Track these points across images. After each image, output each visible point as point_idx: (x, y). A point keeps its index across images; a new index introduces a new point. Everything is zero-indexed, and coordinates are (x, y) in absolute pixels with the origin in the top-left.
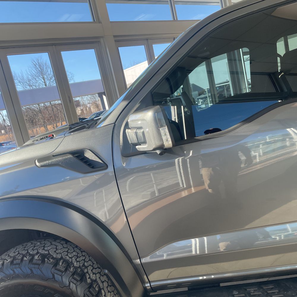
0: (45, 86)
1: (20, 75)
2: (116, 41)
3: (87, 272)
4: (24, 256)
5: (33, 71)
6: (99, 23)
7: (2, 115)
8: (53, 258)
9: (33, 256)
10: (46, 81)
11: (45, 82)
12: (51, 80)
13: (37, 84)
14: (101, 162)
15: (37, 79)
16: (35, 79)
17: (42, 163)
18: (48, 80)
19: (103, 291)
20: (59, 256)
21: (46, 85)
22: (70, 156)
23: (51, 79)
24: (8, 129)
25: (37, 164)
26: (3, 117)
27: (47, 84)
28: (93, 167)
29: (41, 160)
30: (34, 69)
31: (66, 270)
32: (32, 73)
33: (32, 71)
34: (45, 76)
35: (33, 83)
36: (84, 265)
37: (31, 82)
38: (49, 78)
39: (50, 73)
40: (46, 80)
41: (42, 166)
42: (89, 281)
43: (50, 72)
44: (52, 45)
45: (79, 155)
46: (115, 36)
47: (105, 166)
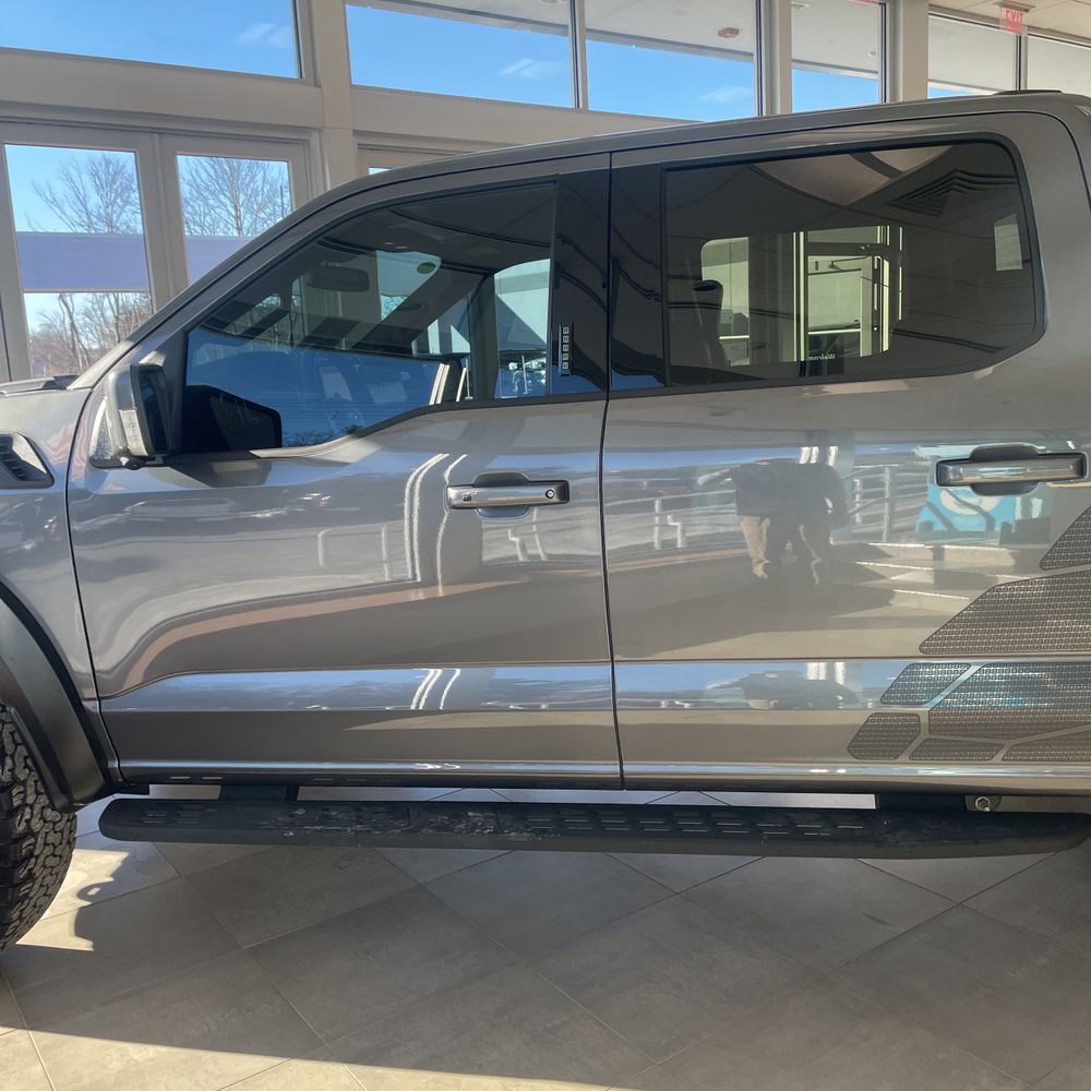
0: (236, 234)
2: (361, 147)
5: (200, 169)
6: (316, 86)
7: (68, 309)
10: (243, 214)
11: (238, 218)
12: (262, 215)
13: (208, 219)
14: (44, 471)
15: (211, 202)
16: (205, 199)
18: (249, 210)
21: (239, 229)
23: (261, 209)
24: (83, 361)
26: (71, 317)
27: (246, 224)
28: (23, 479)
32: (196, 177)
33: (196, 170)
34: (242, 198)
35: (195, 213)
37: (189, 209)
38: (255, 206)
39: (260, 188)
40: (242, 209)
43: (260, 183)
44: (153, 131)
45: (3, 447)
46: (356, 133)
47: (48, 479)
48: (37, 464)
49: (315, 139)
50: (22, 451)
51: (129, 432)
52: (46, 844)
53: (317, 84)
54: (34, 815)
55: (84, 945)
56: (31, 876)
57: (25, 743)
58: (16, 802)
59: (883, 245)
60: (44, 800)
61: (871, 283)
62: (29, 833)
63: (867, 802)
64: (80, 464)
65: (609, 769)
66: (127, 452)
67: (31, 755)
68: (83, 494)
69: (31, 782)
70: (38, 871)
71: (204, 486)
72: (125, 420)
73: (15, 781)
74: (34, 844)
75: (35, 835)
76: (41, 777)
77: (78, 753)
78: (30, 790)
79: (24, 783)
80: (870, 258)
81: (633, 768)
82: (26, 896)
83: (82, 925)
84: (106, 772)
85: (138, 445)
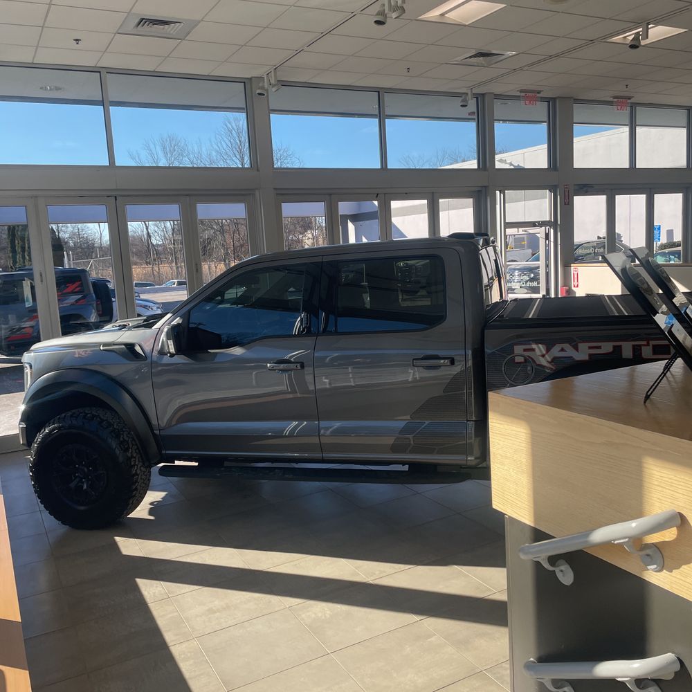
1: (196, 148)
3: (123, 434)
4: (81, 413)
5: (223, 142)
8: (100, 418)
9: (87, 414)
17: (105, 348)
19: (130, 450)
20: (105, 419)
22: (123, 347)
25: (101, 348)
28: (138, 358)
29: (105, 345)
30: (225, 139)
31: (107, 427)
33: (221, 143)
36: (122, 429)
41: (104, 350)
42: (122, 439)
45: (130, 347)
47: (145, 358)
48: (143, 354)
49: (257, 193)
50: (138, 348)
51: (170, 347)
52: (141, 479)
53: (258, 170)
54: (138, 468)
55: (152, 518)
56: (136, 489)
57: (136, 445)
58: (132, 463)
59: (550, 221)
60: (141, 464)
61: (544, 240)
62: (136, 474)
63: (406, 468)
64: (155, 353)
65: (318, 455)
66: (169, 352)
67: (138, 448)
68: (156, 362)
69: (137, 458)
70: (139, 487)
71: (193, 362)
72: (169, 343)
73: (132, 457)
74: (138, 478)
75: (138, 475)
76: (141, 456)
77: (153, 448)
78: (137, 460)
79: (135, 458)
80: (544, 228)
81: (327, 455)
82: (134, 496)
83: (151, 512)
84: (161, 454)
85: (172, 350)
